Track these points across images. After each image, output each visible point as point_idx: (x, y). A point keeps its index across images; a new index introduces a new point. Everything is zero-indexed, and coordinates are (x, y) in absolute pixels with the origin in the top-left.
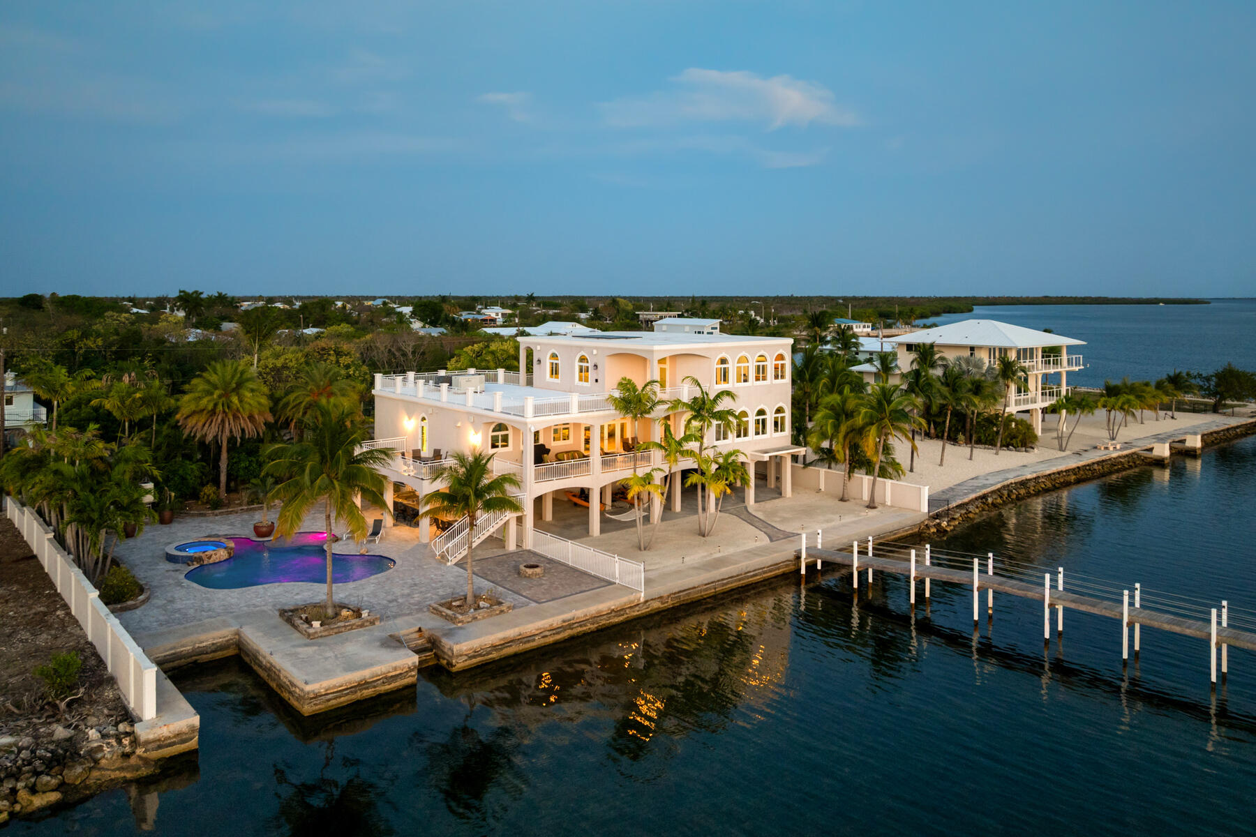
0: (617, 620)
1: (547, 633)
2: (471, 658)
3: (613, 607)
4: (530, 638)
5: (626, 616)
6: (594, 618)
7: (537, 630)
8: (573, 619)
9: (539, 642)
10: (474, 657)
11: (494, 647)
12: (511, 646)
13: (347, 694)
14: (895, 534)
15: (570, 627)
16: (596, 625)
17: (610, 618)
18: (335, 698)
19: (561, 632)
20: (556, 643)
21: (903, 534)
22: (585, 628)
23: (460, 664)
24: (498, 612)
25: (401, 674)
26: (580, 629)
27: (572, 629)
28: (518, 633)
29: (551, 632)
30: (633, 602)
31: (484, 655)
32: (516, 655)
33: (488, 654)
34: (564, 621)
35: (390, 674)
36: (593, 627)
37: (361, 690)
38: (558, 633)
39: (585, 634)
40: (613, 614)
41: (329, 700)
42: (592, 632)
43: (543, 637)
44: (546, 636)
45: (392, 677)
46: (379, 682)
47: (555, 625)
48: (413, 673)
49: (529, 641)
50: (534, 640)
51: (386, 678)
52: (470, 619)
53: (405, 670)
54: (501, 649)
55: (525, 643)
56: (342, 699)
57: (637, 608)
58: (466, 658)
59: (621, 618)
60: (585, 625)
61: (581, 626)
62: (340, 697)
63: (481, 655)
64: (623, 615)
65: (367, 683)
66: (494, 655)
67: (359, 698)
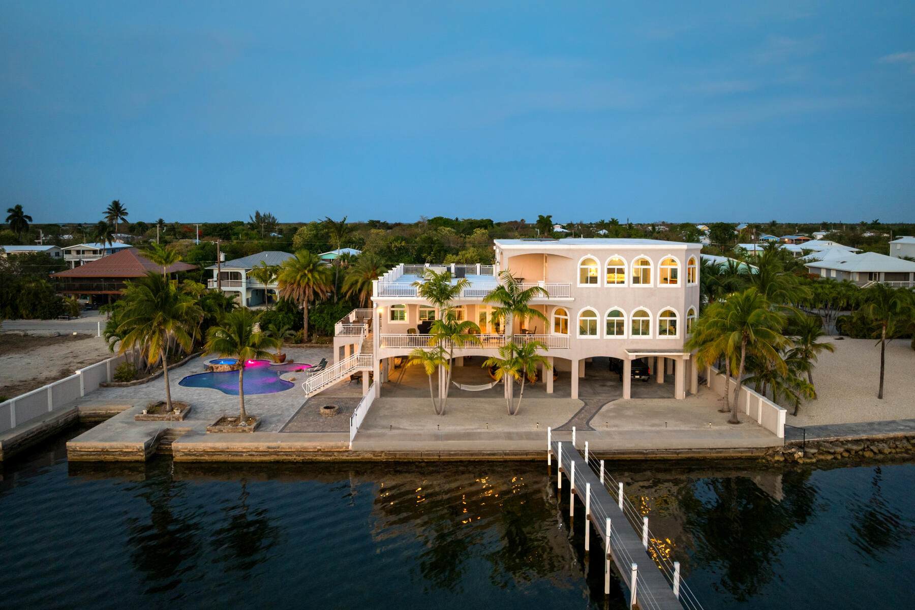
0: (324, 458)
1: (254, 453)
2: (186, 455)
3: (319, 448)
4: (238, 453)
5: (333, 457)
6: (300, 452)
7: (244, 448)
8: (278, 448)
9: (245, 458)
10: (190, 455)
11: (206, 453)
12: (221, 455)
13: (94, 455)
14: (720, 452)
15: (276, 453)
16: (301, 458)
17: (316, 455)
18: (87, 455)
19: (267, 455)
20: (262, 462)
21: (732, 455)
22: (290, 458)
23: (178, 457)
24: (241, 431)
25: (132, 452)
26: (285, 457)
27: (278, 455)
28: (226, 447)
29: (257, 454)
30: (341, 447)
31: (198, 456)
32: (225, 462)
33: (201, 455)
34: (269, 448)
35: (125, 450)
36: (300, 459)
37: (104, 455)
38: (264, 455)
39: (290, 462)
40: (320, 453)
41: (82, 455)
42: (297, 462)
43: (250, 455)
44: (253, 455)
45: (126, 452)
46: (117, 453)
47: (261, 449)
48: (142, 454)
49: (237, 455)
50: (242, 456)
51: (121, 451)
52: (217, 431)
53: (135, 450)
54: (212, 455)
55: (234, 455)
56: (91, 457)
57: (346, 454)
58: (183, 454)
59: (329, 458)
60: (291, 456)
61: (287, 455)
62: (90, 455)
63: (194, 455)
64: (331, 456)
65: (107, 451)
66: (206, 458)
67: (103, 459)
